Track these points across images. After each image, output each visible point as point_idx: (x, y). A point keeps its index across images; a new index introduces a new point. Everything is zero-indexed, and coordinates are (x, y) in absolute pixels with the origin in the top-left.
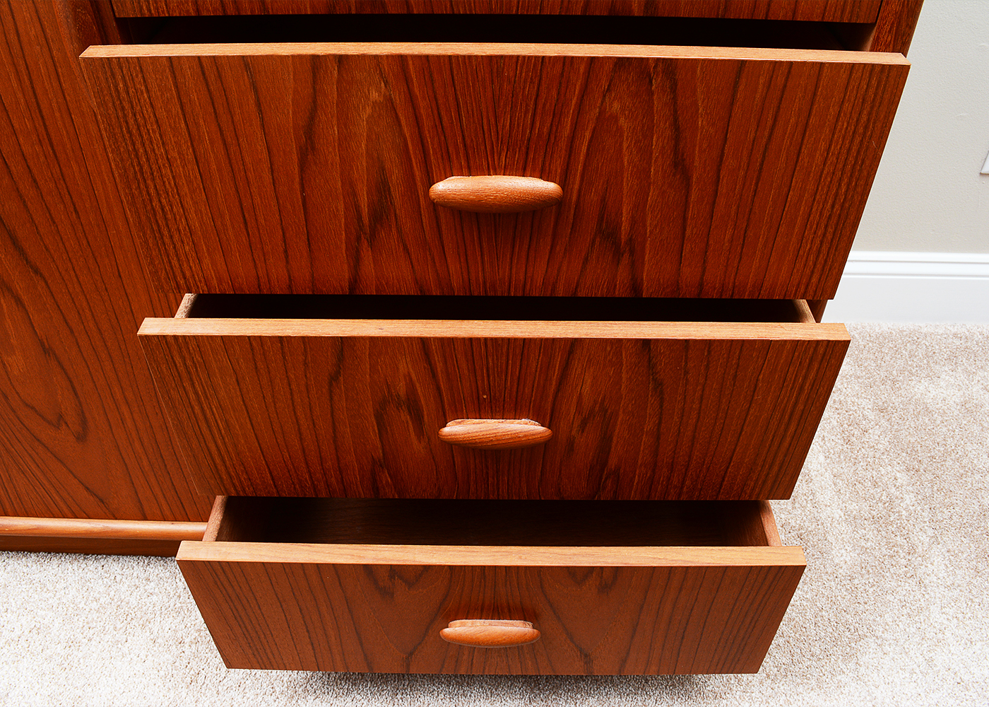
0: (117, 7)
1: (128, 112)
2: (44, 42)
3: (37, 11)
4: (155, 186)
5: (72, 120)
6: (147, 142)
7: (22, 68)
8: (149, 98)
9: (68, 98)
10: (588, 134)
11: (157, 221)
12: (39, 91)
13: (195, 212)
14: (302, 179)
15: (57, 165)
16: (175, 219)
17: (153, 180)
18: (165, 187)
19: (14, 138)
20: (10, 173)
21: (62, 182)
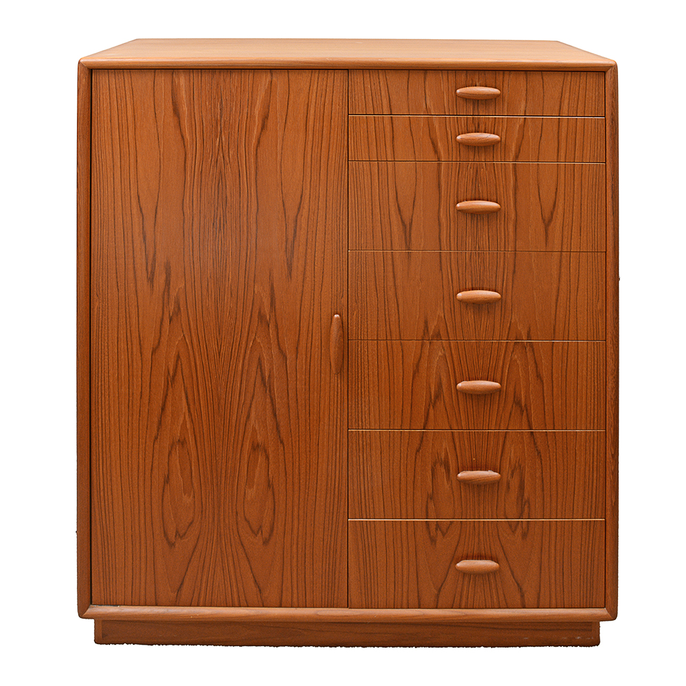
10: (508, 366)
13: (373, 394)
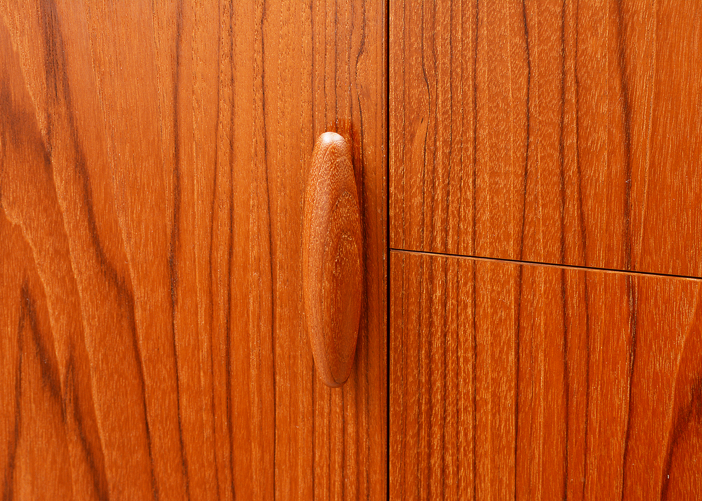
0: (397, 233)
1: (437, 331)
2: (267, 269)
3: (270, 225)
4: (443, 437)
5: (275, 382)
6: (451, 374)
7: (221, 300)
8: (474, 315)
9: (278, 350)
11: (429, 486)
12: (236, 335)
13: (492, 481)
14: (671, 454)
15: (227, 445)
16: (458, 487)
17: (443, 427)
18: (458, 439)
19: (173, 396)
20: (149, 445)
21: (227, 471)
